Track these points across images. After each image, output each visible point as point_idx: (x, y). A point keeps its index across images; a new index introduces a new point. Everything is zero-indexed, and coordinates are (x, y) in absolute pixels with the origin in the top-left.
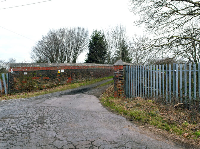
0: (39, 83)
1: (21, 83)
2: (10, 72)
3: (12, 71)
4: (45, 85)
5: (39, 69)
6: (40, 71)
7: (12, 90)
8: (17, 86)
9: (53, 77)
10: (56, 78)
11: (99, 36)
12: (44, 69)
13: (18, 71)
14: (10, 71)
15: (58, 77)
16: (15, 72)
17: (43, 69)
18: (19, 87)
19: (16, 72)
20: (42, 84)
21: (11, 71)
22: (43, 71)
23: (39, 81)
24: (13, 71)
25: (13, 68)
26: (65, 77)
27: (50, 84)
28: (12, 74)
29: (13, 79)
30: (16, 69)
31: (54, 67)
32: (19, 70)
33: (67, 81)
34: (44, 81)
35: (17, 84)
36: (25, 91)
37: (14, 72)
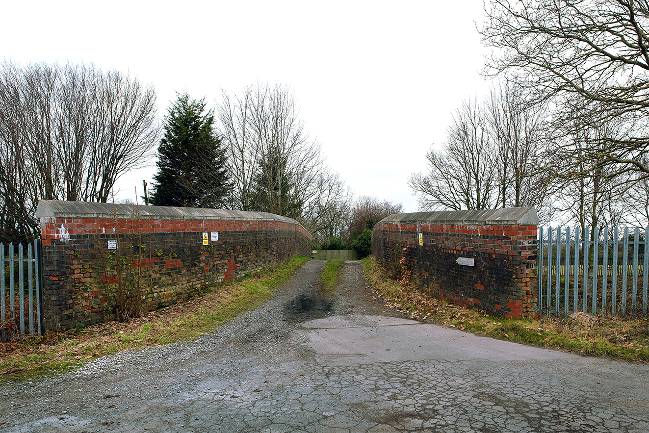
0: (155, 284)
1: (99, 283)
2: (59, 238)
3: (64, 234)
4: (170, 290)
5: (154, 226)
6: (156, 234)
7: (69, 317)
8: (86, 299)
9: (193, 260)
10: (199, 262)
11: (197, 117)
12: (168, 229)
13: (85, 236)
14: (58, 232)
15: (204, 258)
16: (77, 239)
17: (163, 226)
18: (93, 302)
19: (79, 236)
20: (163, 286)
21: (61, 235)
22: (164, 234)
23: (154, 276)
24: (68, 234)
25: (69, 220)
26: (221, 259)
27: (183, 285)
28: (67, 248)
29: (68, 268)
30: (78, 226)
31: (193, 220)
32: (89, 227)
33: (225, 273)
34: (169, 274)
35: (85, 290)
36: (112, 316)
37: (71, 237)
